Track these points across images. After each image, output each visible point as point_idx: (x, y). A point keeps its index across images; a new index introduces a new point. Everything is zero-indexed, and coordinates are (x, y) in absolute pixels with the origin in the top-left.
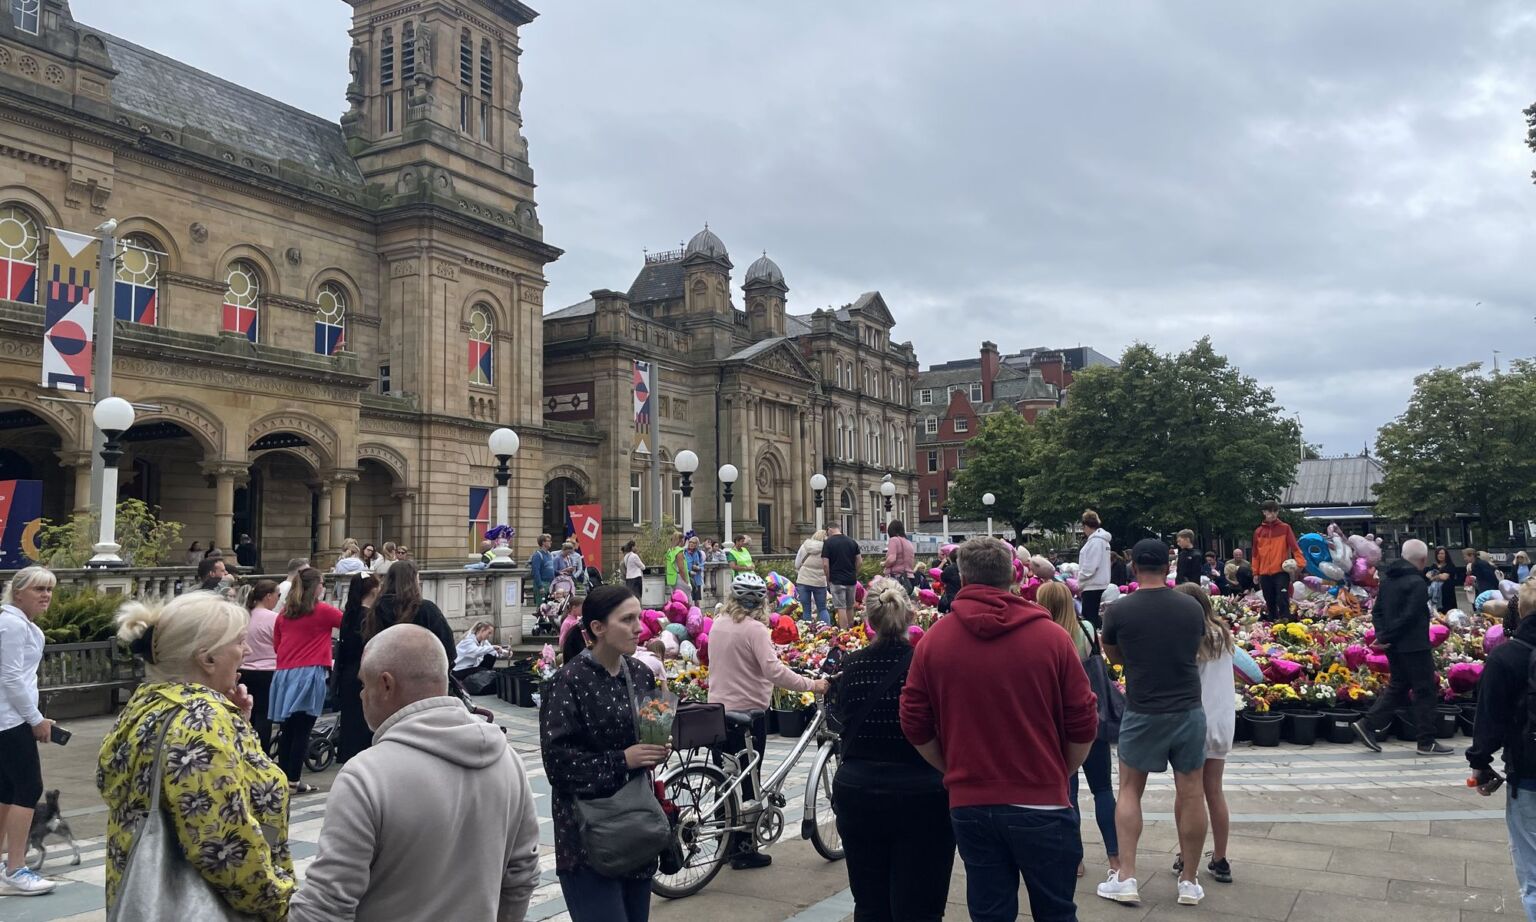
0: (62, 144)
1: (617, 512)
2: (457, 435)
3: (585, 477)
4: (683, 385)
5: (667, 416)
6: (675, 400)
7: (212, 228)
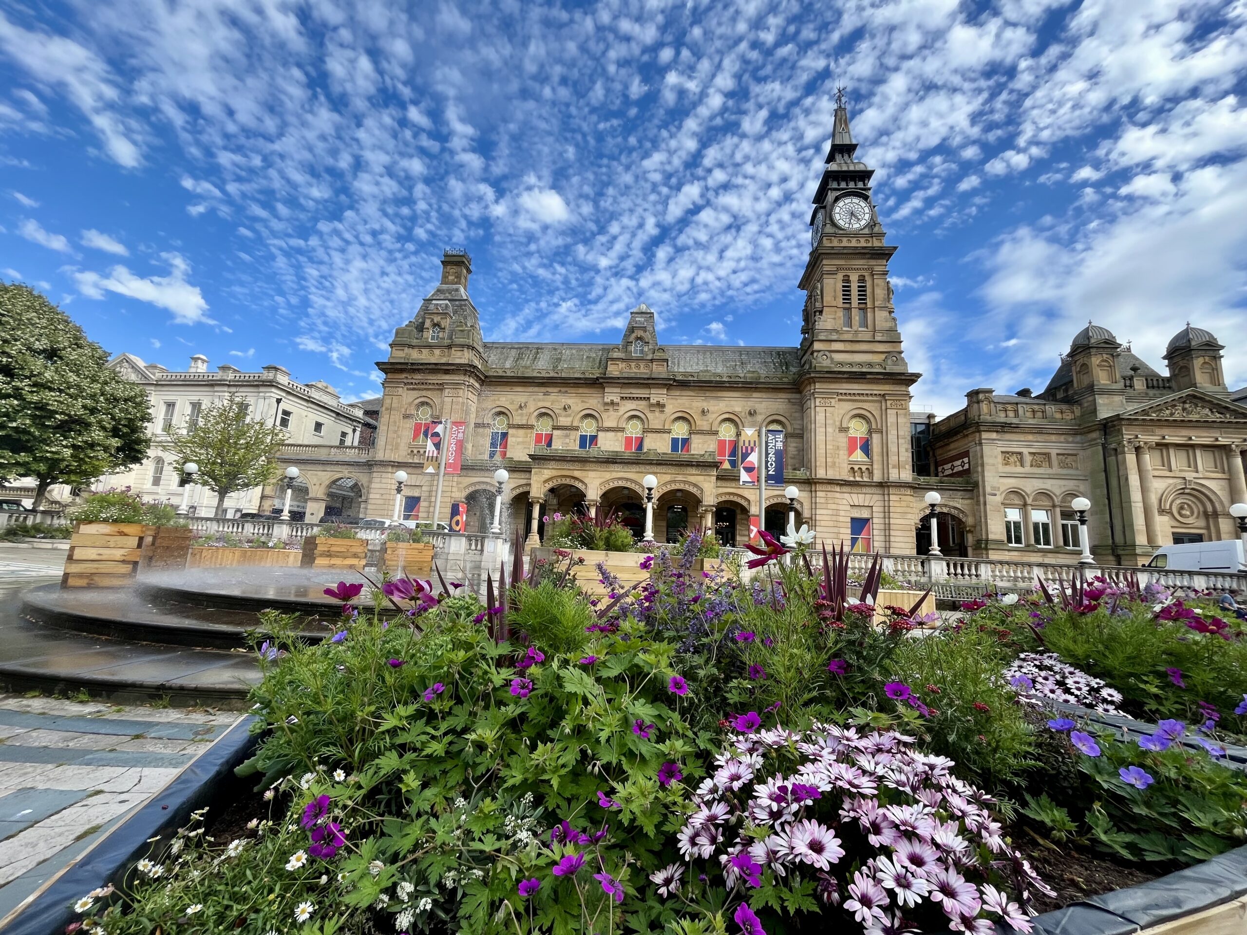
0: (647, 391)
1: (987, 534)
2: (838, 489)
3: (963, 512)
4: (1068, 442)
5: (1050, 466)
6: (1058, 454)
7: (711, 409)
